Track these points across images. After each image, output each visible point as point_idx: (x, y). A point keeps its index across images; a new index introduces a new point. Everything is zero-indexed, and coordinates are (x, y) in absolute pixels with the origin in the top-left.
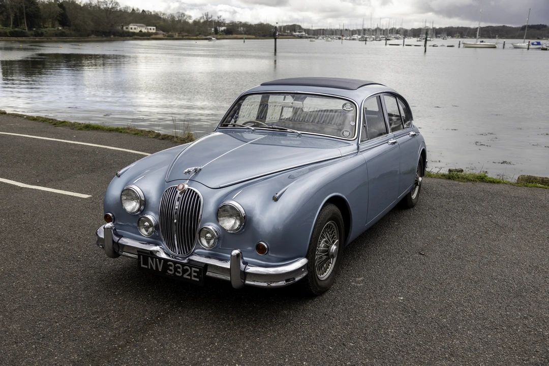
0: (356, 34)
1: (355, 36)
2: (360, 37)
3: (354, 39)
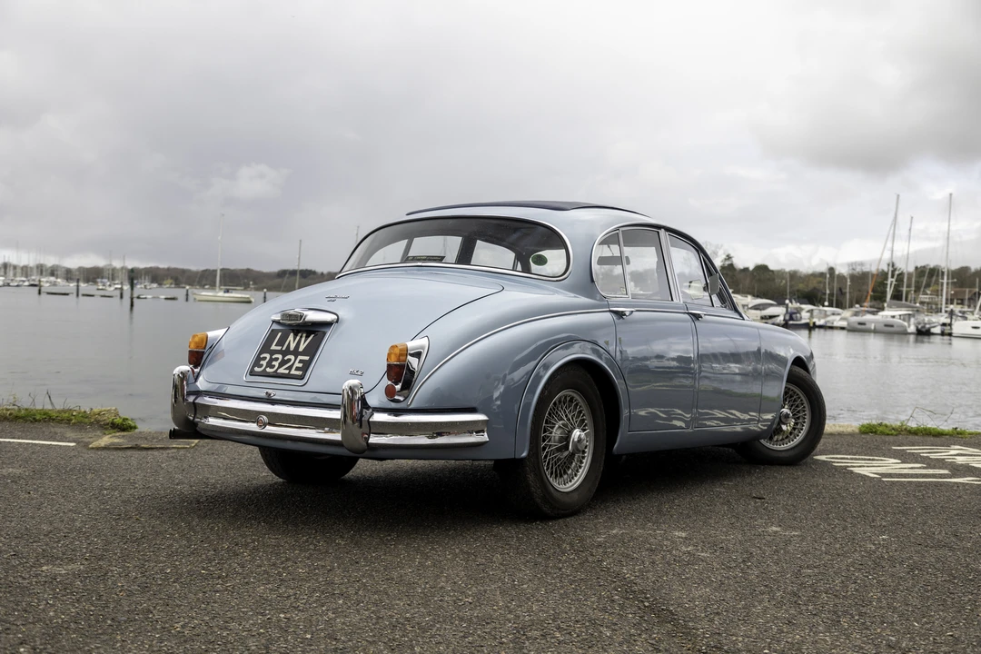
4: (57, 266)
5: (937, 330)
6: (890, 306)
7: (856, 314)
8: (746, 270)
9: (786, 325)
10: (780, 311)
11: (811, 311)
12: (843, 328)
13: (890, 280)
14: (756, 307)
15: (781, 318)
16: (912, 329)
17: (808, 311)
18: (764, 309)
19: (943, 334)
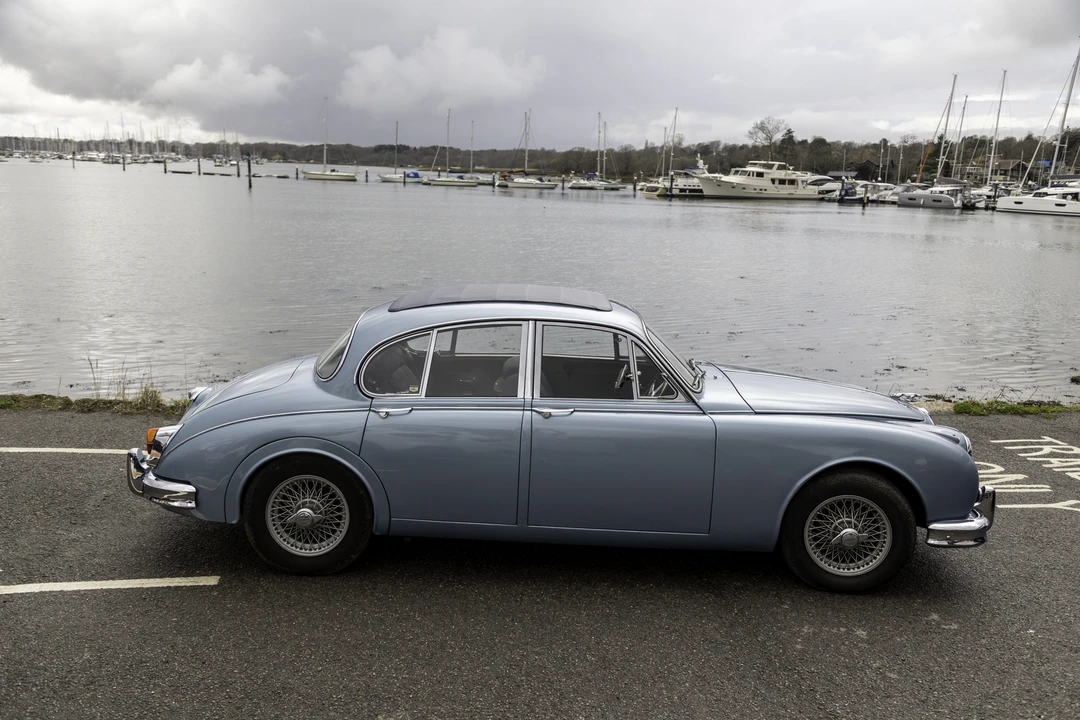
0: (89, 149)
1: (93, 154)
2: (102, 155)
3: (91, 160)
4: (178, 142)
5: (982, 205)
6: (939, 183)
7: (908, 189)
8: (805, 142)
9: (841, 201)
10: (837, 186)
11: (865, 186)
12: (894, 203)
13: (941, 157)
14: (815, 183)
15: (838, 193)
16: (958, 204)
17: (862, 187)
18: (821, 185)
19: (987, 208)
